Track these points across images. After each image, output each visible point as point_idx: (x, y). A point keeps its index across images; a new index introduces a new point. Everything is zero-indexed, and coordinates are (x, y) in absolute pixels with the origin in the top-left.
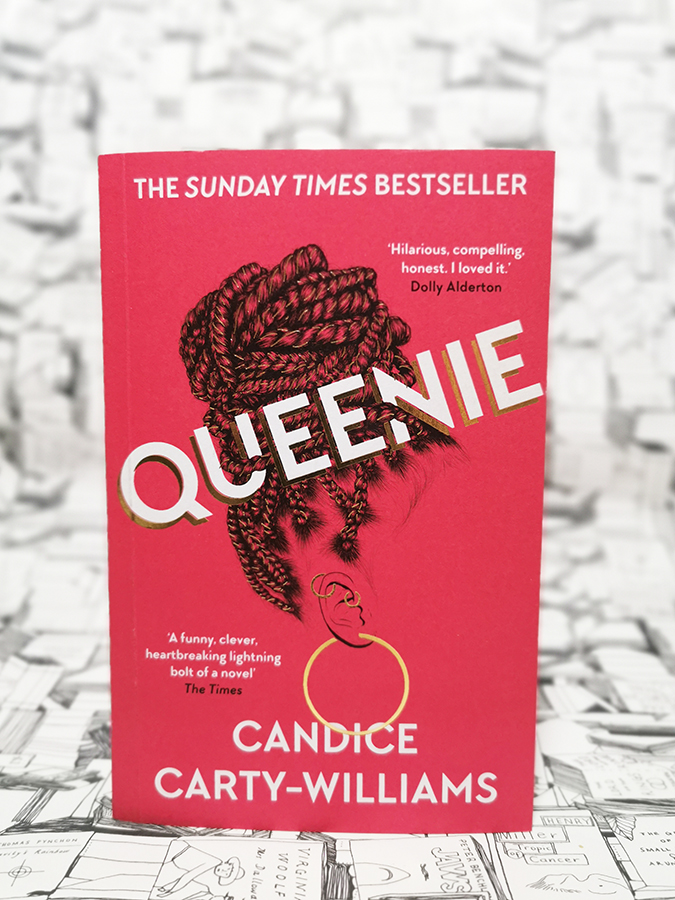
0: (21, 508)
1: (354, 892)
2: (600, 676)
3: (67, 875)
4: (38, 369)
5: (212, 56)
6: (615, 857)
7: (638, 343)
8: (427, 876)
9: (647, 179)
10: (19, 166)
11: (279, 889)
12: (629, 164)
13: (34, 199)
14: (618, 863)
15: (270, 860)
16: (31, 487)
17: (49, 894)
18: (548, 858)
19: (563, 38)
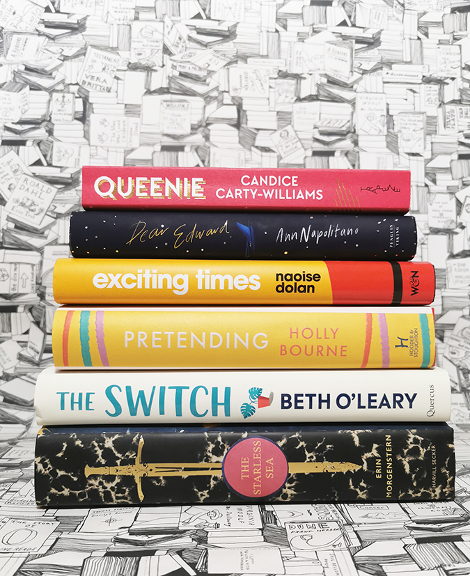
1: (277, 521)
3: (135, 520)
8: (311, 514)
11: (241, 520)
14: (403, 508)
17: (129, 528)
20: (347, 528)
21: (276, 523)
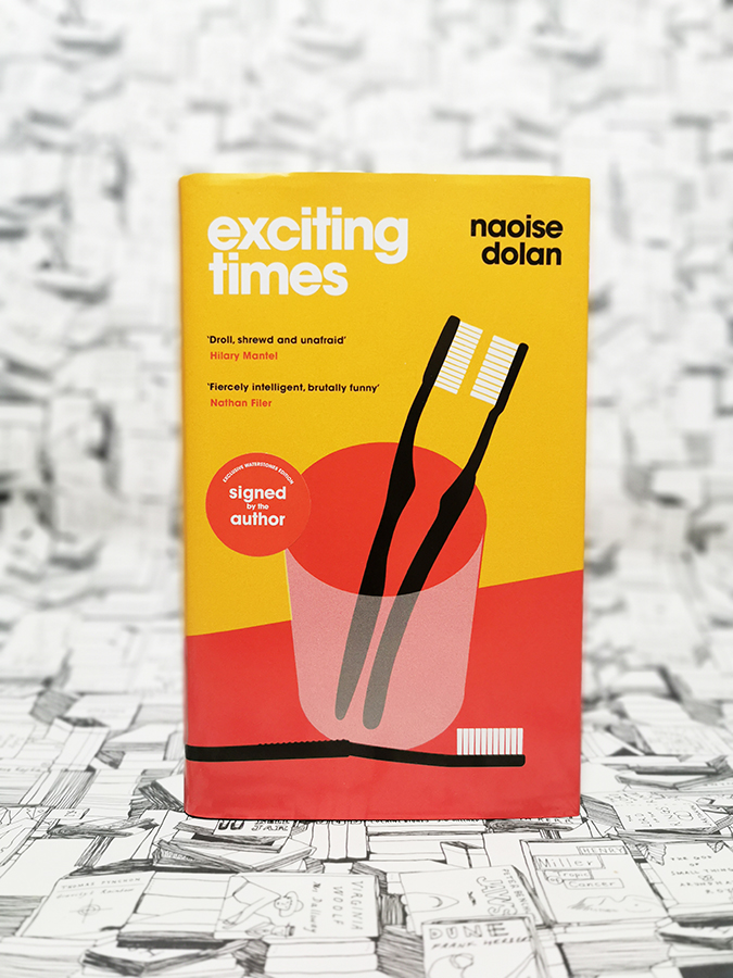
0: (53, 570)
1: (408, 918)
2: (625, 722)
3: (135, 911)
4: (71, 432)
5: (237, 128)
6: (648, 880)
7: (651, 402)
8: (474, 902)
9: (657, 244)
10: (49, 234)
11: (337, 918)
12: (642, 230)
13: (65, 267)
14: (651, 885)
15: (326, 892)
16: (63, 548)
17: (119, 928)
18: (586, 882)
19: (576, 109)
20: (544, 933)
21: (404, 923)
